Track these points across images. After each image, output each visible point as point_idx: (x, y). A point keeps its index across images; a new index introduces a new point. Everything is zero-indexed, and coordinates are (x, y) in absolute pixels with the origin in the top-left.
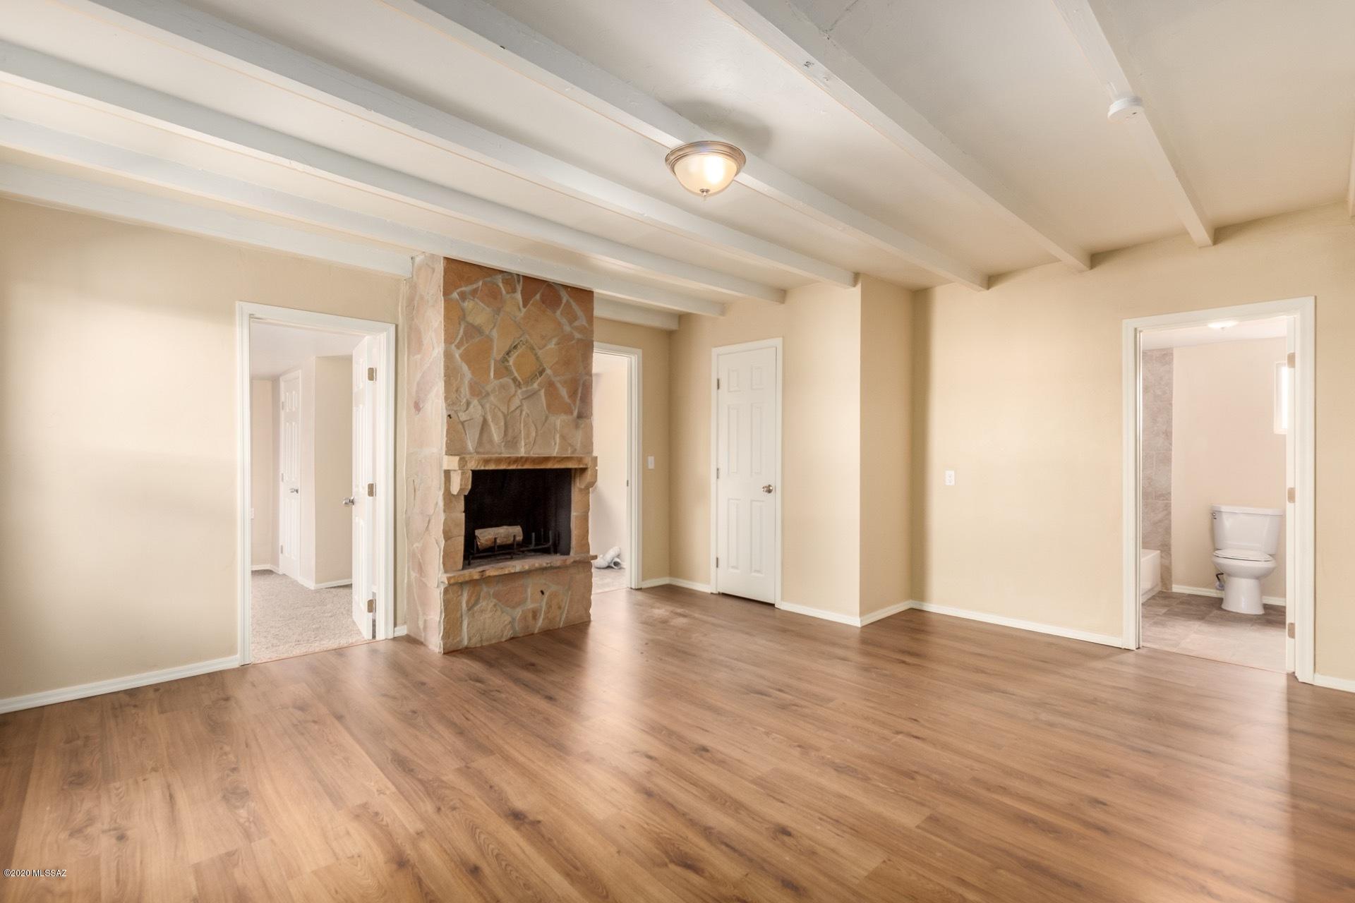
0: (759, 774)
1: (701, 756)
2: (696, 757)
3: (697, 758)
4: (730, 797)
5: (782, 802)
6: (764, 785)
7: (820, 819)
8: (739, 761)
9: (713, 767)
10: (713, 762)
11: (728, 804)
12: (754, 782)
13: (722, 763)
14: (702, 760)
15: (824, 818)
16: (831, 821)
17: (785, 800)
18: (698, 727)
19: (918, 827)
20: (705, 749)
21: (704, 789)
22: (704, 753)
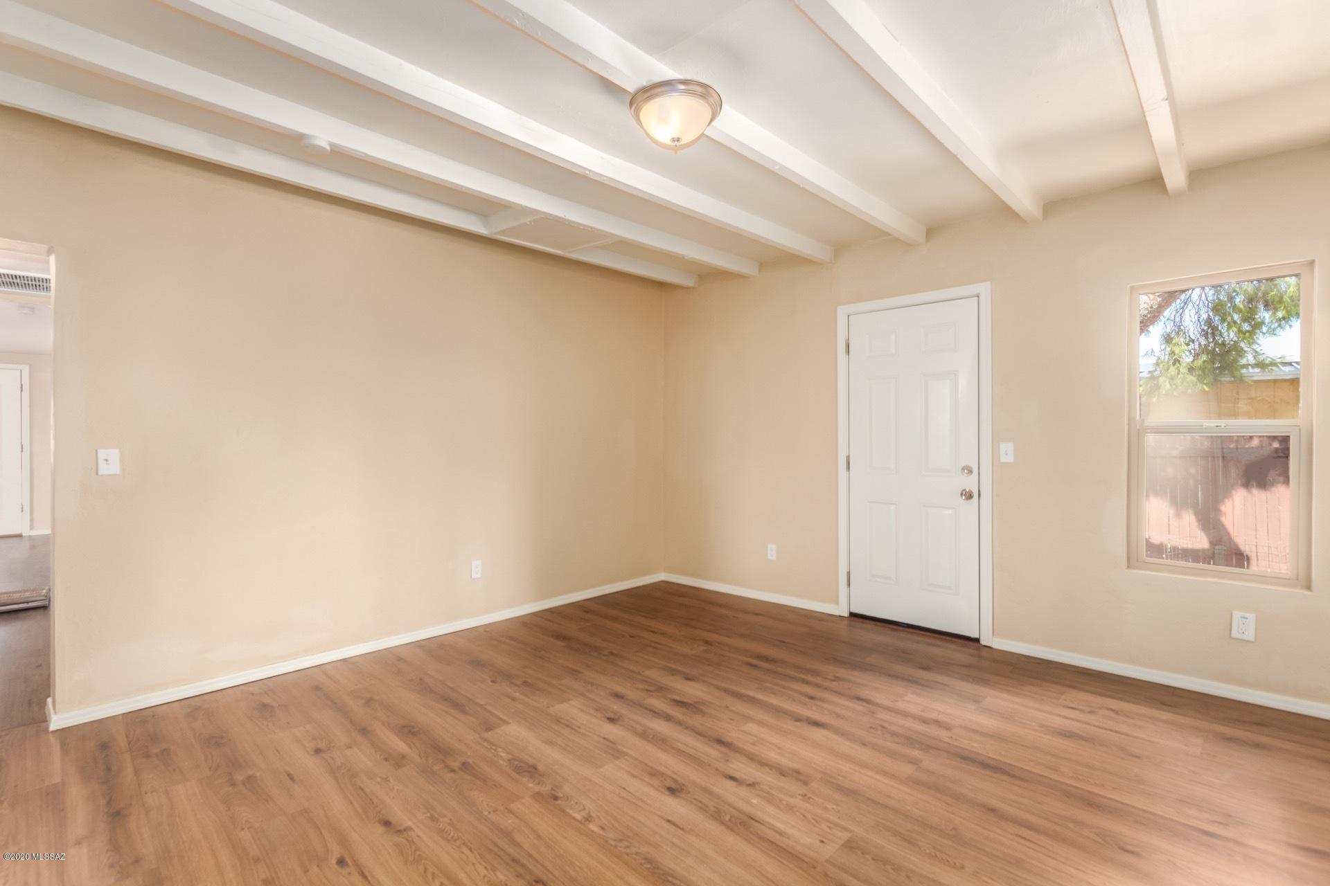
0: (617, 762)
1: (676, 781)
2: (681, 781)
3: (679, 779)
4: (648, 741)
5: (604, 738)
6: (614, 750)
7: (579, 727)
8: (634, 776)
9: (662, 769)
10: (662, 774)
11: (651, 736)
12: (625, 754)
13: (654, 774)
14: (675, 776)
15: (576, 728)
16: (574, 727)
17: (602, 740)
18: (682, 829)
19: (507, 723)
20: (672, 791)
21: (672, 747)
22: (673, 786)
